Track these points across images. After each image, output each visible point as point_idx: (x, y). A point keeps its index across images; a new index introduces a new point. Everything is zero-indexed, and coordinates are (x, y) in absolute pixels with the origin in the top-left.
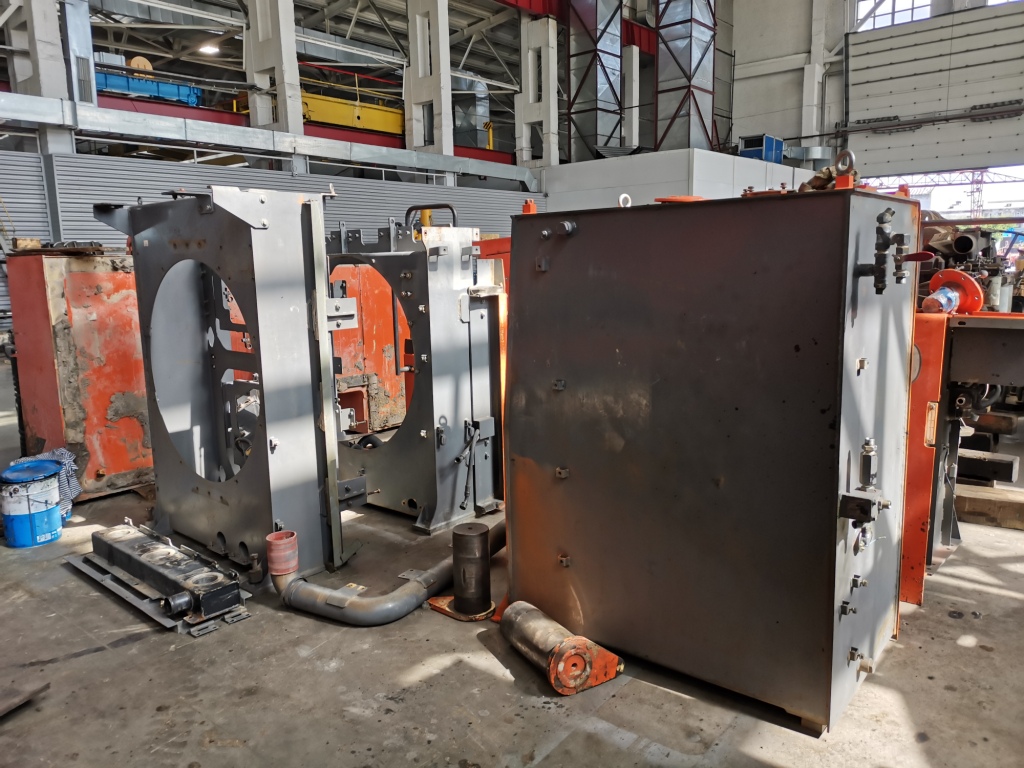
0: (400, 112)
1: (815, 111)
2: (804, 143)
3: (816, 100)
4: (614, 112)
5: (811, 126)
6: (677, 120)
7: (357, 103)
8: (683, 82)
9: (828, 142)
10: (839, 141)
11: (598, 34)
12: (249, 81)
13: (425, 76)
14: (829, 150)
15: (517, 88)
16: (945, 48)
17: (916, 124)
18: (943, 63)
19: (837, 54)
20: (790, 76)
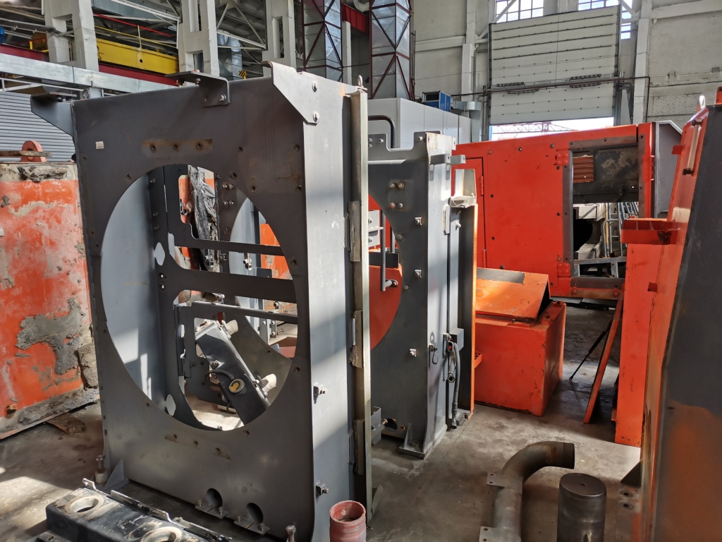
0: (175, 58)
1: (470, 77)
2: (463, 99)
3: (470, 70)
5: (467, 87)
6: (387, 77)
7: (140, 49)
8: (391, 49)
9: (478, 98)
10: (486, 97)
11: (325, 10)
12: (47, 25)
13: (195, 31)
14: (480, 104)
15: (264, 46)
16: (553, 37)
17: (535, 88)
18: (553, 47)
19: (483, 38)
20: (452, 51)
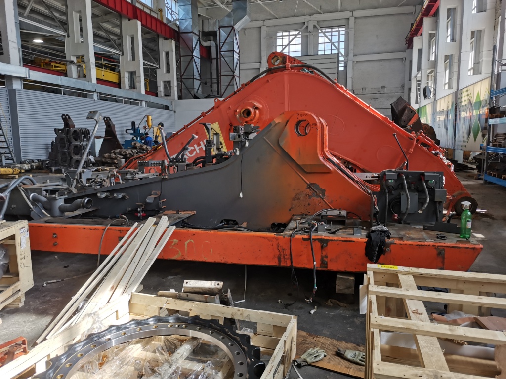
4: (199, 80)
6: (229, 87)
7: (103, 69)
8: (232, 73)
11: (193, 49)
12: (67, 59)
13: (130, 60)
15: (158, 66)
20: (254, 71)
